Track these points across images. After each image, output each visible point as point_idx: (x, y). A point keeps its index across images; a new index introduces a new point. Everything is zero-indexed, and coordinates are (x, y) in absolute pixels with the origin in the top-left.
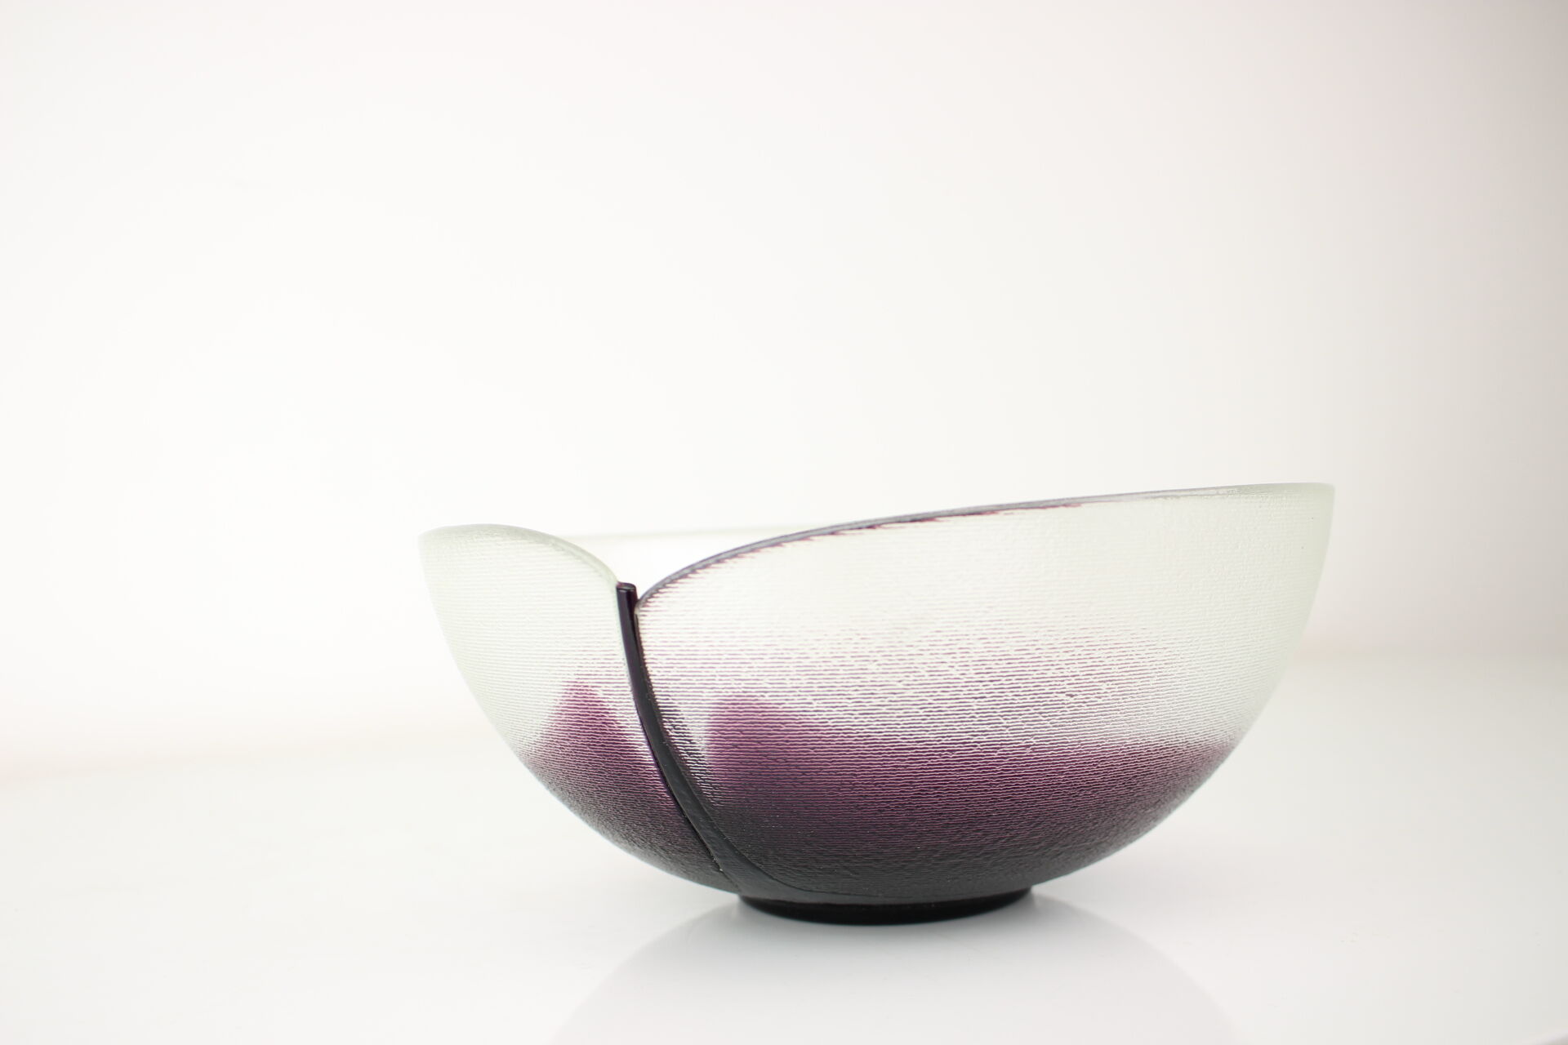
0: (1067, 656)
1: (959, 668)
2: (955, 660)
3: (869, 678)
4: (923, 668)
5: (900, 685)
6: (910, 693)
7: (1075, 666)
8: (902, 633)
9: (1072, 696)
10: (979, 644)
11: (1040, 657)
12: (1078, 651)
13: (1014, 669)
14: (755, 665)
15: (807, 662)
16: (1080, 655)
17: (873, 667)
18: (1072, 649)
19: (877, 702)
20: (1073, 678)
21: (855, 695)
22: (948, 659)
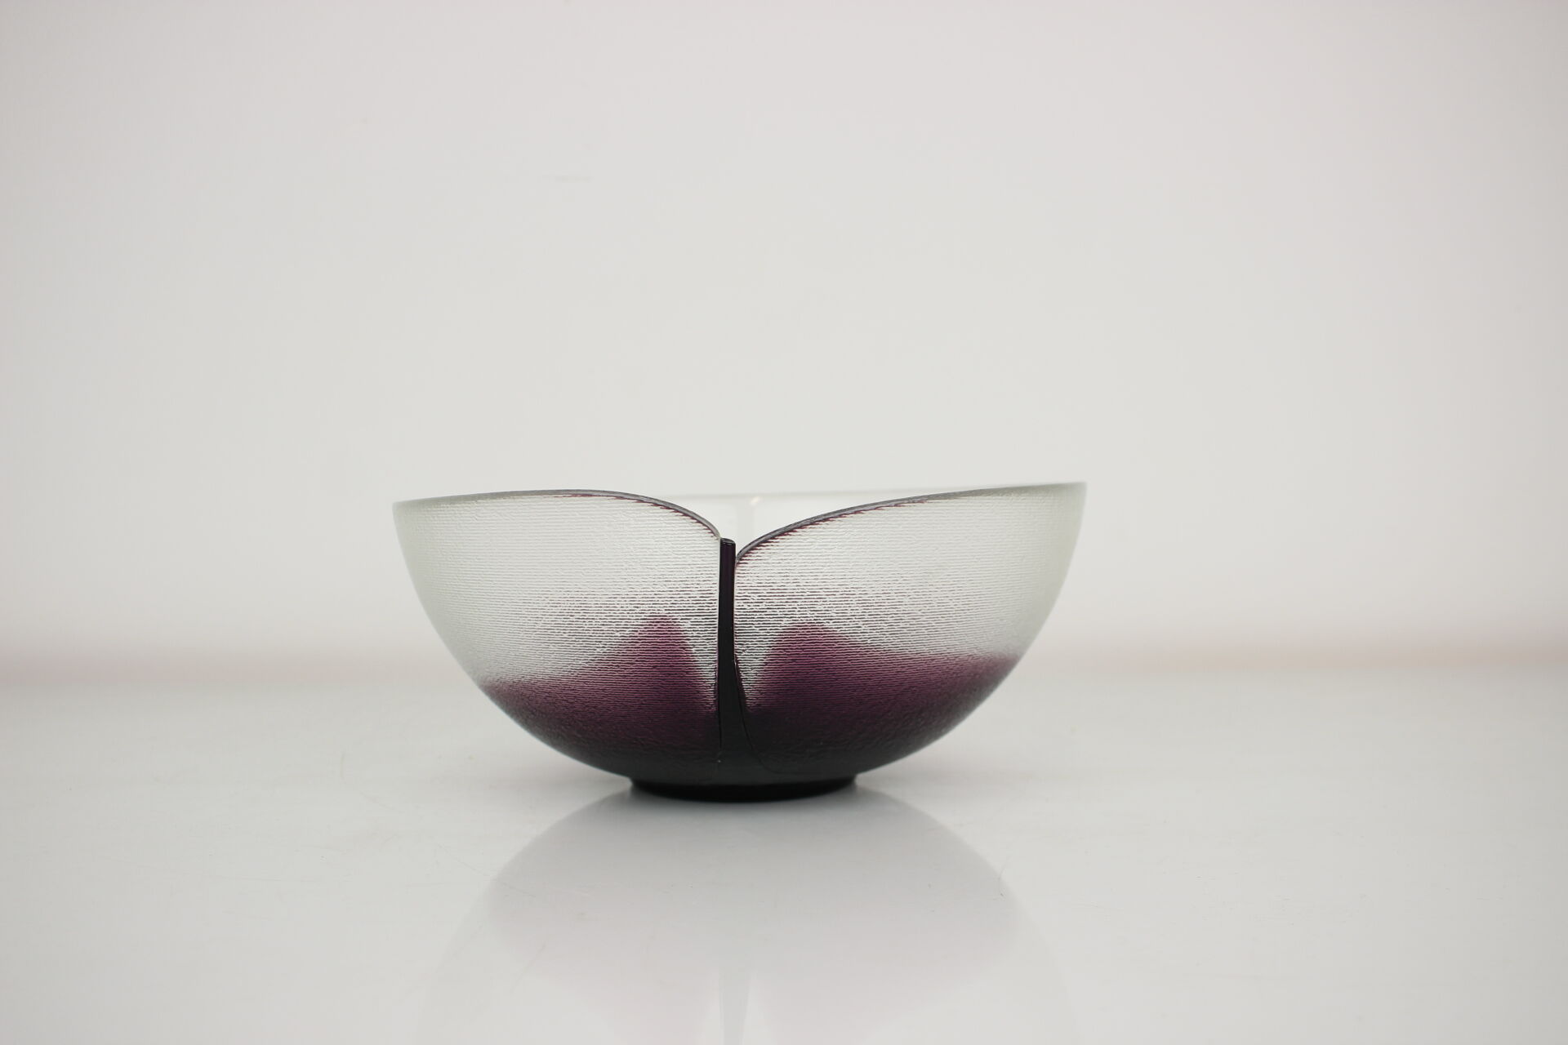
1: (955, 601)
2: (954, 595)
4: (935, 601)
5: (919, 613)
6: (924, 618)
8: (929, 576)
14: (828, 600)
15: (865, 597)
17: (906, 600)
19: (902, 625)
21: (891, 620)
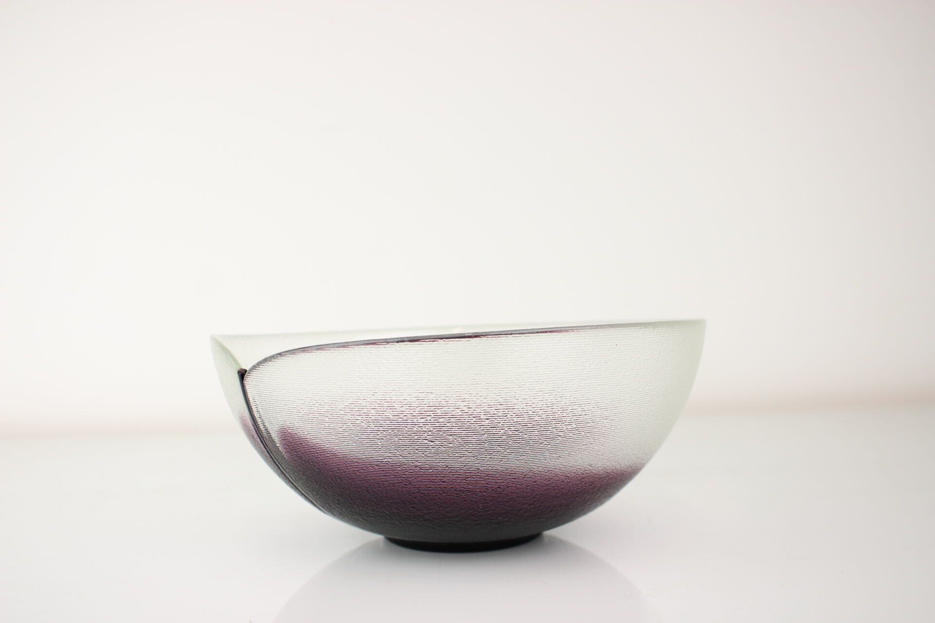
0: (423, 420)
1: (366, 423)
2: (362, 419)
3: (327, 425)
4: (349, 422)
5: (340, 430)
7: (428, 426)
8: (336, 403)
9: (432, 442)
10: (373, 411)
11: (407, 420)
12: (429, 418)
13: (395, 426)
16: (430, 420)
18: (425, 417)
20: (430, 432)
22: (359, 418)
